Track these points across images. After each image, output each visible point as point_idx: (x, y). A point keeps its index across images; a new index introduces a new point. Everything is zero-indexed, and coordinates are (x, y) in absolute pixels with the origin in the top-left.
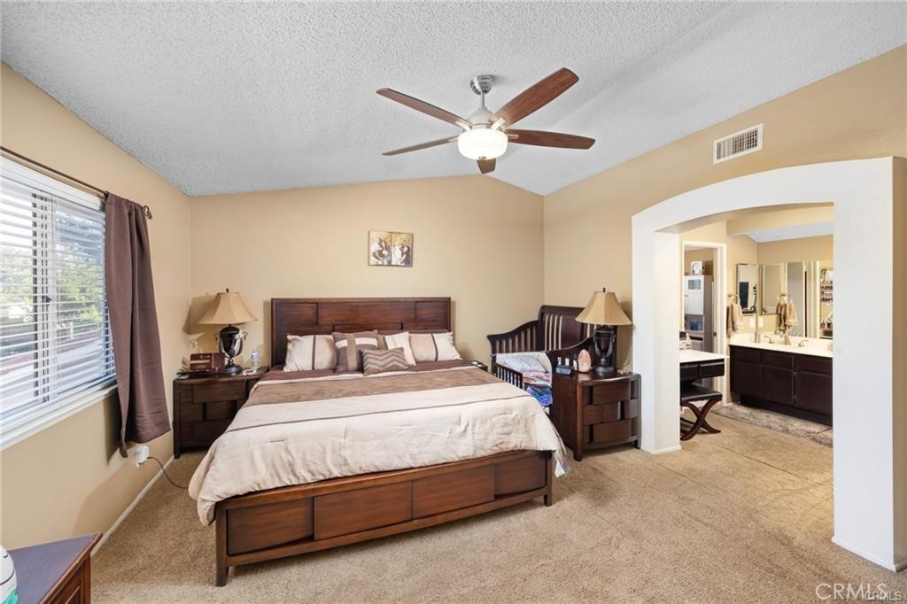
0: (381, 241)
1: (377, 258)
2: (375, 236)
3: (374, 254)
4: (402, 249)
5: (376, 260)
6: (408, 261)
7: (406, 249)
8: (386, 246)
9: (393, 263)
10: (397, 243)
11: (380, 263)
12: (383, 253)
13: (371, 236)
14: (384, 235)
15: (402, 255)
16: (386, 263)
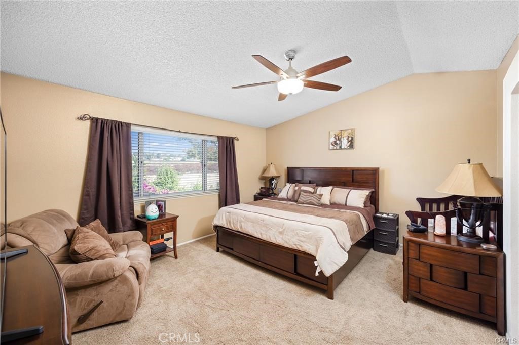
0: (336, 136)
1: (333, 145)
2: (332, 134)
3: (332, 143)
4: (348, 139)
5: (333, 147)
6: (351, 146)
7: (350, 139)
8: (338, 138)
9: (342, 148)
10: (345, 135)
11: (335, 148)
12: (337, 143)
13: (330, 134)
14: (337, 132)
15: (348, 142)
16: (338, 148)
